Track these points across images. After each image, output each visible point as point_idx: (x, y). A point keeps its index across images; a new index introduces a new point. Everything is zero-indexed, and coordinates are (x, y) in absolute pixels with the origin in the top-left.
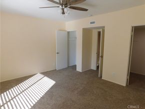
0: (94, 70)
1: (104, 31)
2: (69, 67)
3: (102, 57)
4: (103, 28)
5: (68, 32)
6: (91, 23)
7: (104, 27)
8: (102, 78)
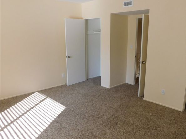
0: (130, 85)
1: (147, 18)
2: (88, 80)
3: (144, 63)
4: (146, 13)
5: (87, 21)
6: (126, 4)
7: (148, 11)
8: (144, 99)
